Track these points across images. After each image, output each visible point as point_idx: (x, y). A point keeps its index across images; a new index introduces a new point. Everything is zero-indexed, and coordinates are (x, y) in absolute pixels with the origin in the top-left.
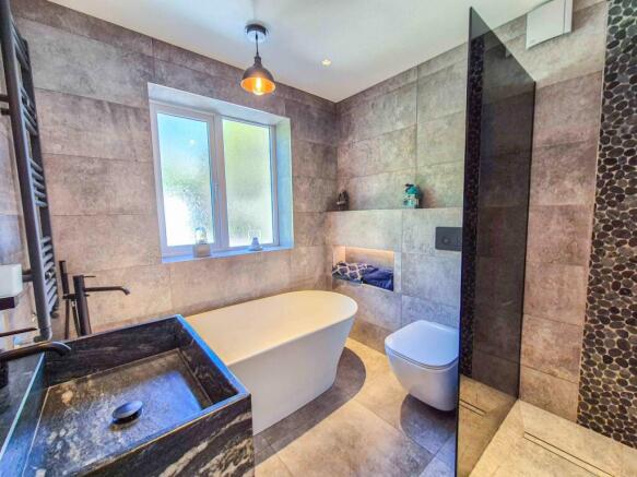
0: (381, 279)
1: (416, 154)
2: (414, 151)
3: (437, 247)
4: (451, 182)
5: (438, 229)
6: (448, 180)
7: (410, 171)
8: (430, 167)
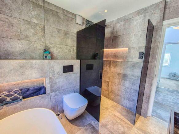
0: (35, 92)
1: (45, 37)
2: (44, 36)
3: (64, 72)
4: (59, 51)
5: (63, 66)
6: (59, 50)
7: (42, 43)
8: (51, 44)
